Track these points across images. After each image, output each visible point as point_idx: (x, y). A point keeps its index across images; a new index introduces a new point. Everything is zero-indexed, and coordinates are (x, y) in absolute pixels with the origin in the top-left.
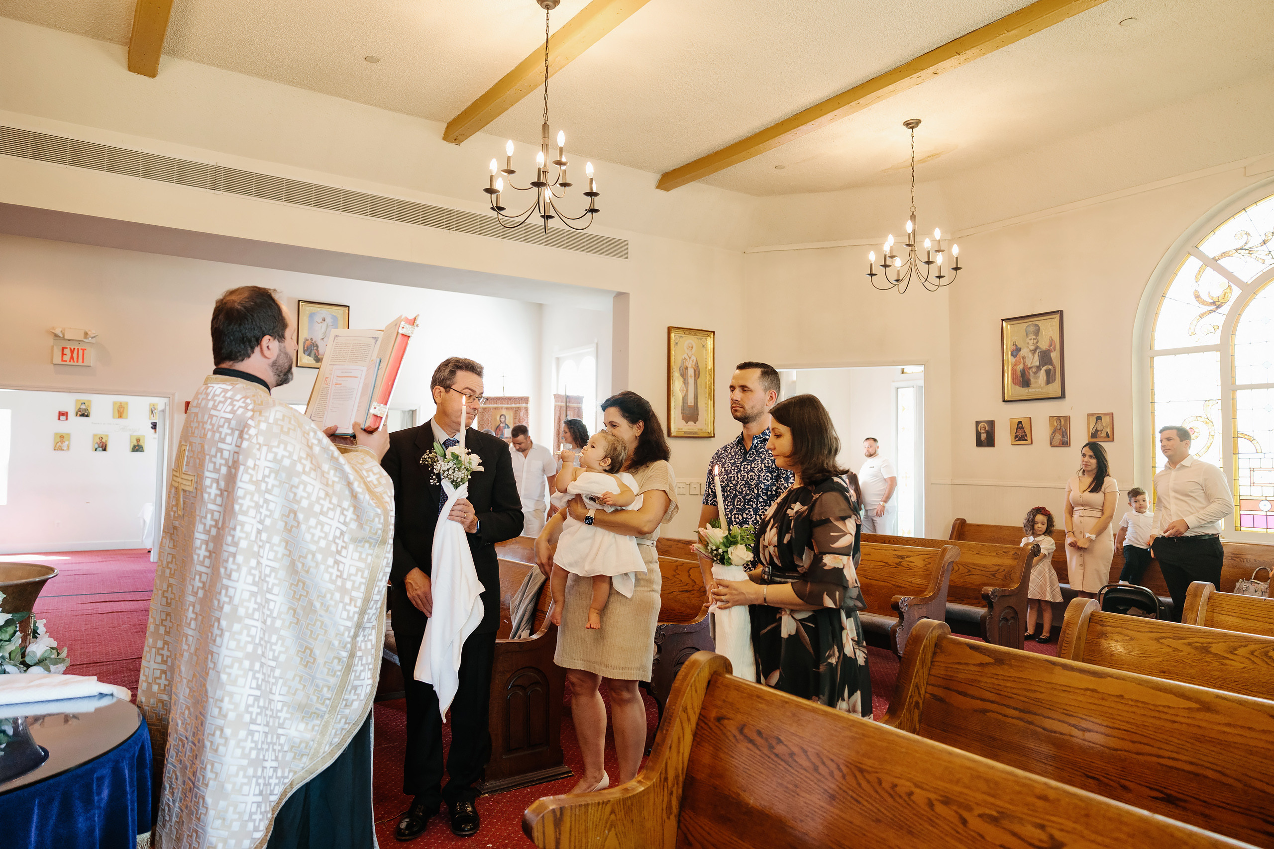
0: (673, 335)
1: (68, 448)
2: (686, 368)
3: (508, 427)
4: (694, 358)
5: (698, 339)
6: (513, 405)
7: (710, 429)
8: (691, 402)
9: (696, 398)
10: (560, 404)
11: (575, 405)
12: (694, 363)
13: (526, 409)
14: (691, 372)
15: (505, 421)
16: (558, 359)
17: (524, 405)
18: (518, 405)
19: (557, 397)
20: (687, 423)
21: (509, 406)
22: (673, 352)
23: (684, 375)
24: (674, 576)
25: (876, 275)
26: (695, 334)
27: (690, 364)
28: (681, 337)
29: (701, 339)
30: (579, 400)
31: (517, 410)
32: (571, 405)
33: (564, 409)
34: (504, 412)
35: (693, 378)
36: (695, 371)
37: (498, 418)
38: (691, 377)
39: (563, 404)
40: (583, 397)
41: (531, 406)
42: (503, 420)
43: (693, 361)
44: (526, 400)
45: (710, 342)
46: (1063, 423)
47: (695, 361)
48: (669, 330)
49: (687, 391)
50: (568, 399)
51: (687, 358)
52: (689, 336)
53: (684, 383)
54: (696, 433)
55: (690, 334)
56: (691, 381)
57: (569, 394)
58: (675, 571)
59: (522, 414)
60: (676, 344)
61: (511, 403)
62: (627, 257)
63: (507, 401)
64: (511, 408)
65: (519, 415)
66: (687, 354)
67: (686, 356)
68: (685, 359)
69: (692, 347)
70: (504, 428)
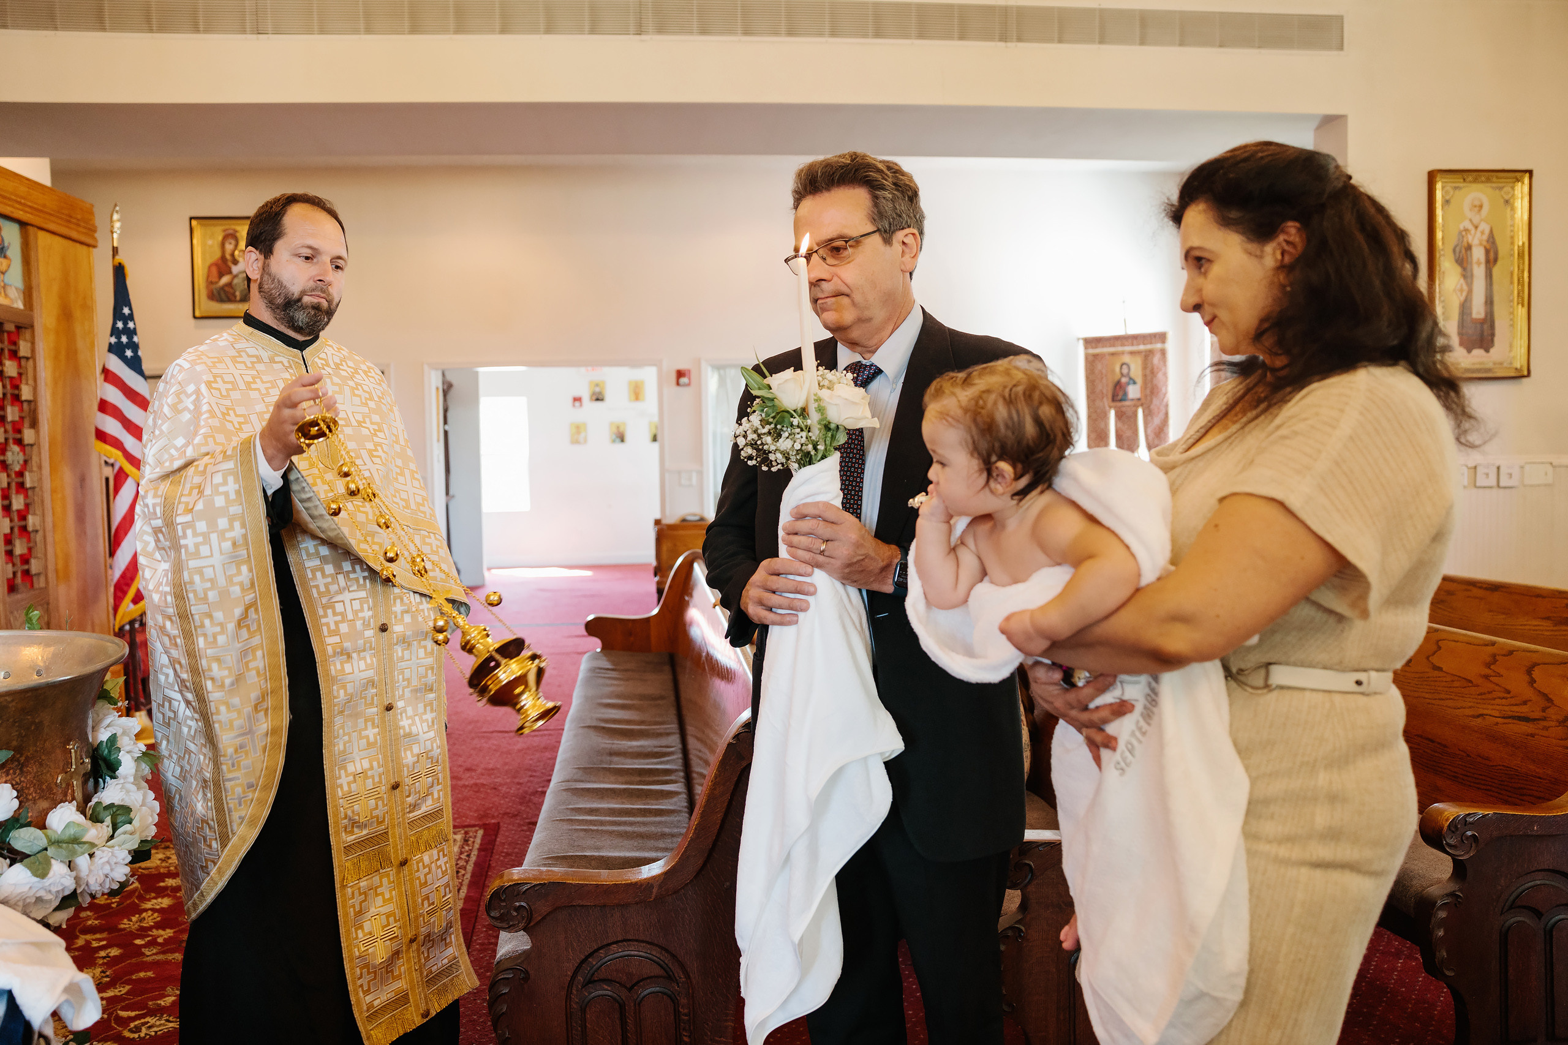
0: (1439, 186)
1: (585, 441)
2: (1469, 248)
3: (1135, 383)
4: (1485, 227)
5: (1493, 188)
6: (1142, 347)
7: (1520, 362)
8: (1478, 310)
9: (1489, 302)
12: (1485, 237)
13: (1163, 352)
14: (1478, 254)
15: (1128, 373)
17: (1159, 346)
18: (1149, 347)
20: (1469, 351)
21: (1135, 348)
22: (1439, 219)
23: (1463, 260)
24: (1486, 677)
26: (1488, 180)
27: (1476, 239)
28: (1456, 188)
29: (1501, 189)
31: (1148, 355)
34: (1127, 359)
35: (1483, 267)
36: (1487, 252)
37: (1117, 369)
38: (1479, 263)
42: (1125, 371)
43: (1483, 233)
44: (1162, 337)
45: (1521, 189)
47: (1487, 232)
48: (1432, 174)
49: (1470, 291)
51: (1470, 227)
52: (1474, 186)
53: (1464, 277)
54: (1489, 370)
55: (1475, 181)
56: (1479, 272)
58: (1488, 665)
59: (1156, 360)
60: (1446, 202)
61: (1138, 344)
62: (1341, 47)
63: (1130, 341)
64: (1139, 352)
65: (1152, 363)
66: (1471, 220)
67: (1467, 224)
68: (1466, 230)
69: (1481, 207)
70: (1128, 384)
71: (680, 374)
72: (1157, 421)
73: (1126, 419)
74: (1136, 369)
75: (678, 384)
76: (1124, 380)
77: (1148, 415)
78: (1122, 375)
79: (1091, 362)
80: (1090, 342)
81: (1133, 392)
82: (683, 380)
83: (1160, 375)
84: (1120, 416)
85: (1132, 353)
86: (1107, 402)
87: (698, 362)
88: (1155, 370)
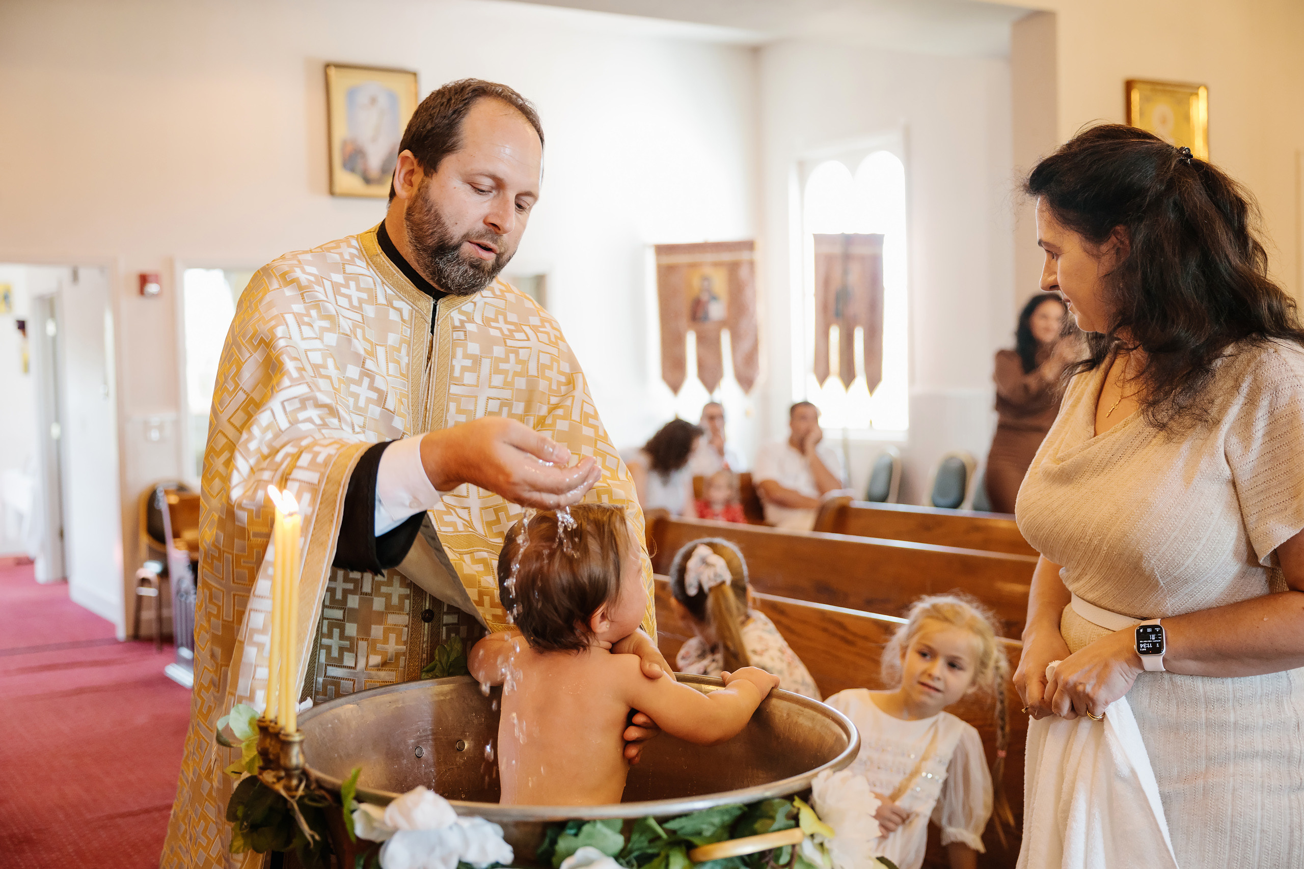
0: (1135, 96)
3: (718, 300)
6: (727, 257)
10: (827, 251)
11: (865, 251)
13: (752, 264)
15: (710, 289)
17: (744, 256)
18: (734, 257)
19: (819, 239)
21: (718, 258)
26: (1172, 93)
28: (1148, 99)
30: (875, 240)
31: (733, 268)
32: (854, 251)
33: (841, 260)
34: (708, 271)
37: (697, 283)
39: (839, 251)
40: (883, 235)
41: (758, 256)
42: (706, 285)
44: (749, 245)
48: (1129, 86)
50: (848, 240)
57: (850, 231)
59: (744, 272)
61: (723, 254)
63: (713, 249)
64: (723, 264)
65: (738, 277)
69: (1166, 120)
70: (708, 302)
71: (144, 280)
72: (745, 346)
73: (709, 344)
74: (719, 282)
75: (142, 291)
76: (705, 297)
77: (736, 338)
78: (702, 290)
79: (666, 274)
80: (662, 250)
81: (717, 311)
82: (152, 288)
83: (749, 291)
84: (701, 340)
85: (714, 264)
86: (684, 321)
87: (170, 263)
88: (743, 285)
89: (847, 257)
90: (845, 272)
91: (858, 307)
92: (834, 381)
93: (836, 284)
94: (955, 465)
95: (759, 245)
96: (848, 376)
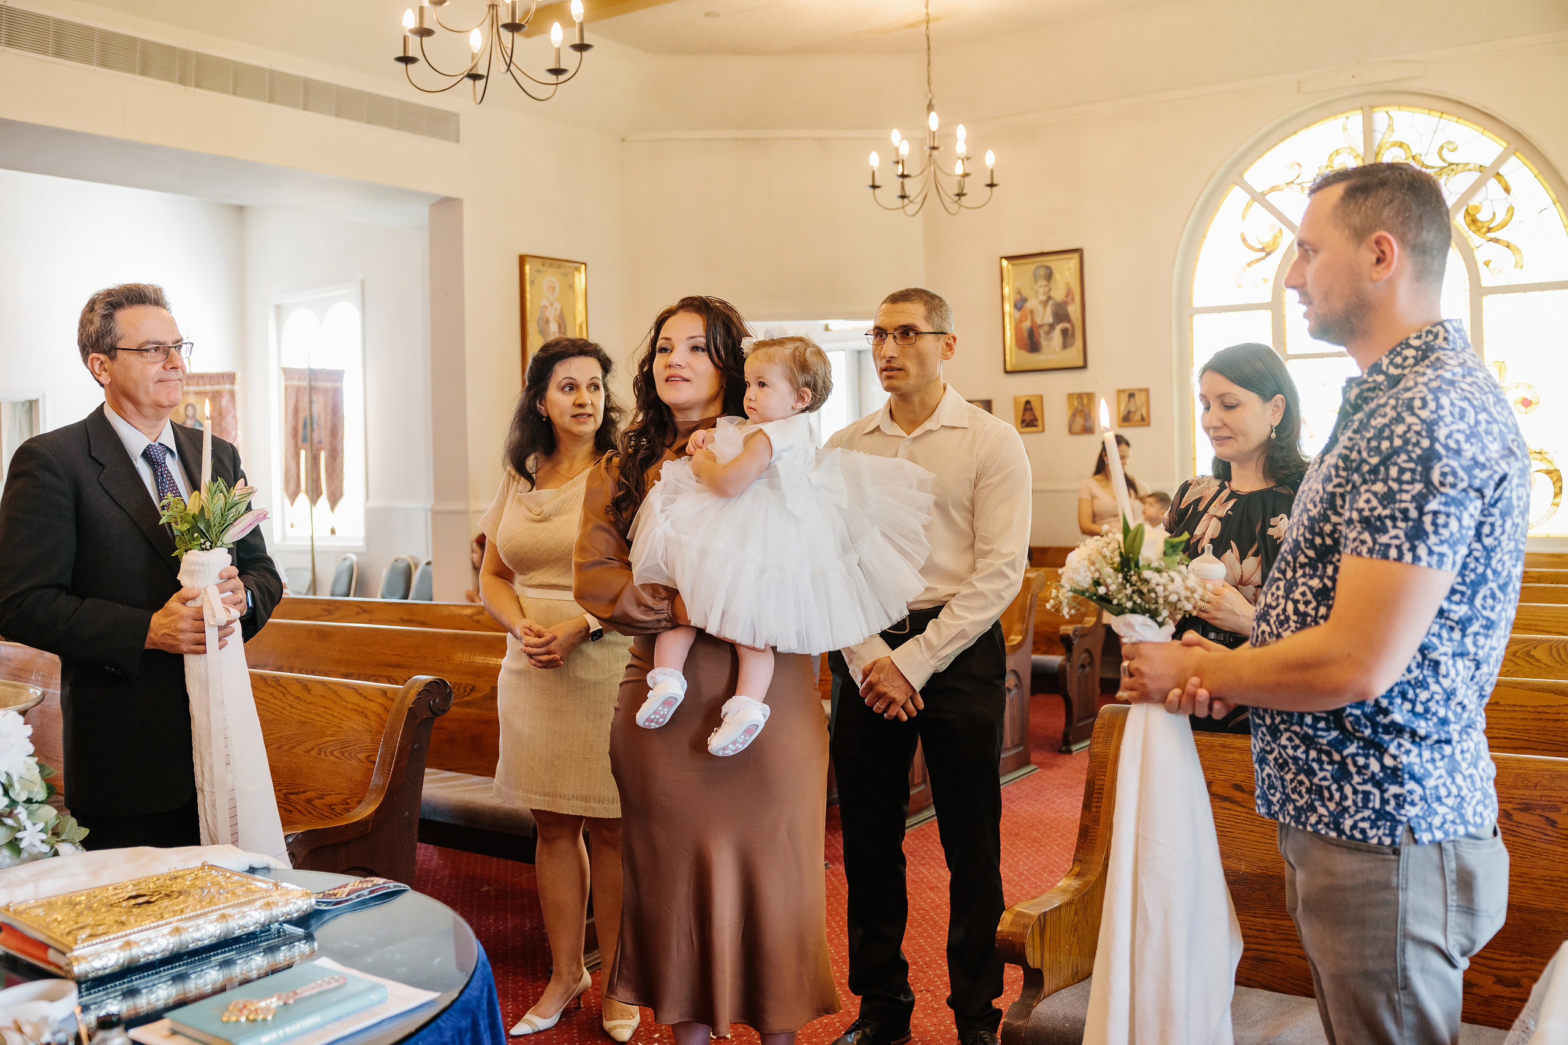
0: (527, 268)
2: (547, 322)
4: (557, 305)
6: (208, 388)
10: (296, 383)
11: (328, 385)
12: (558, 314)
13: (232, 394)
14: (553, 327)
15: (194, 416)
16: (278, 308)
18: (216, 388)
19: (288, 373)
21: (201, 388)
22: (528, 296)
23: (544, 332)
25: (878, 187)
26: (559, 267)
27: (552, 314)
28: (538, 271)
30: (336, 376)
31: (216, 396)
32: (319, 384)
33: (307, 392)
34: (192, 399)
36: (560, 326)
39: (305, 384)
40: (342, 372)
41: (237, 387)
42: (190, 412)
43: (556, 310)
44: (231, 378)
45: (580, 277)
46: (1085, 401)
47: (559, 310)
48: (523, 259)
50: (313, 374)
51: (548, 304)
55: (551, 266)
57: (316, 365)
59: (225, 401)
60: (532, 282)
61: (205, 385)
62: (457, 140)
63: (195, 380)
64: (206, 393)
65: (220, 405)
66: (548, 299)
67: (544, 302)
68: (545, 307)
69: (554, 288)
76: (189, 422)
78: (187, 416)
83: (229, 418)
85: (197, 393)
88: (224, 413)
89: (312, 389)
90: (311, 402)
91: (321, 433)
92: (303, 498)
93: (302, 416)
94: (402, 565)
95: (238, 377)
96: (314, 494)
